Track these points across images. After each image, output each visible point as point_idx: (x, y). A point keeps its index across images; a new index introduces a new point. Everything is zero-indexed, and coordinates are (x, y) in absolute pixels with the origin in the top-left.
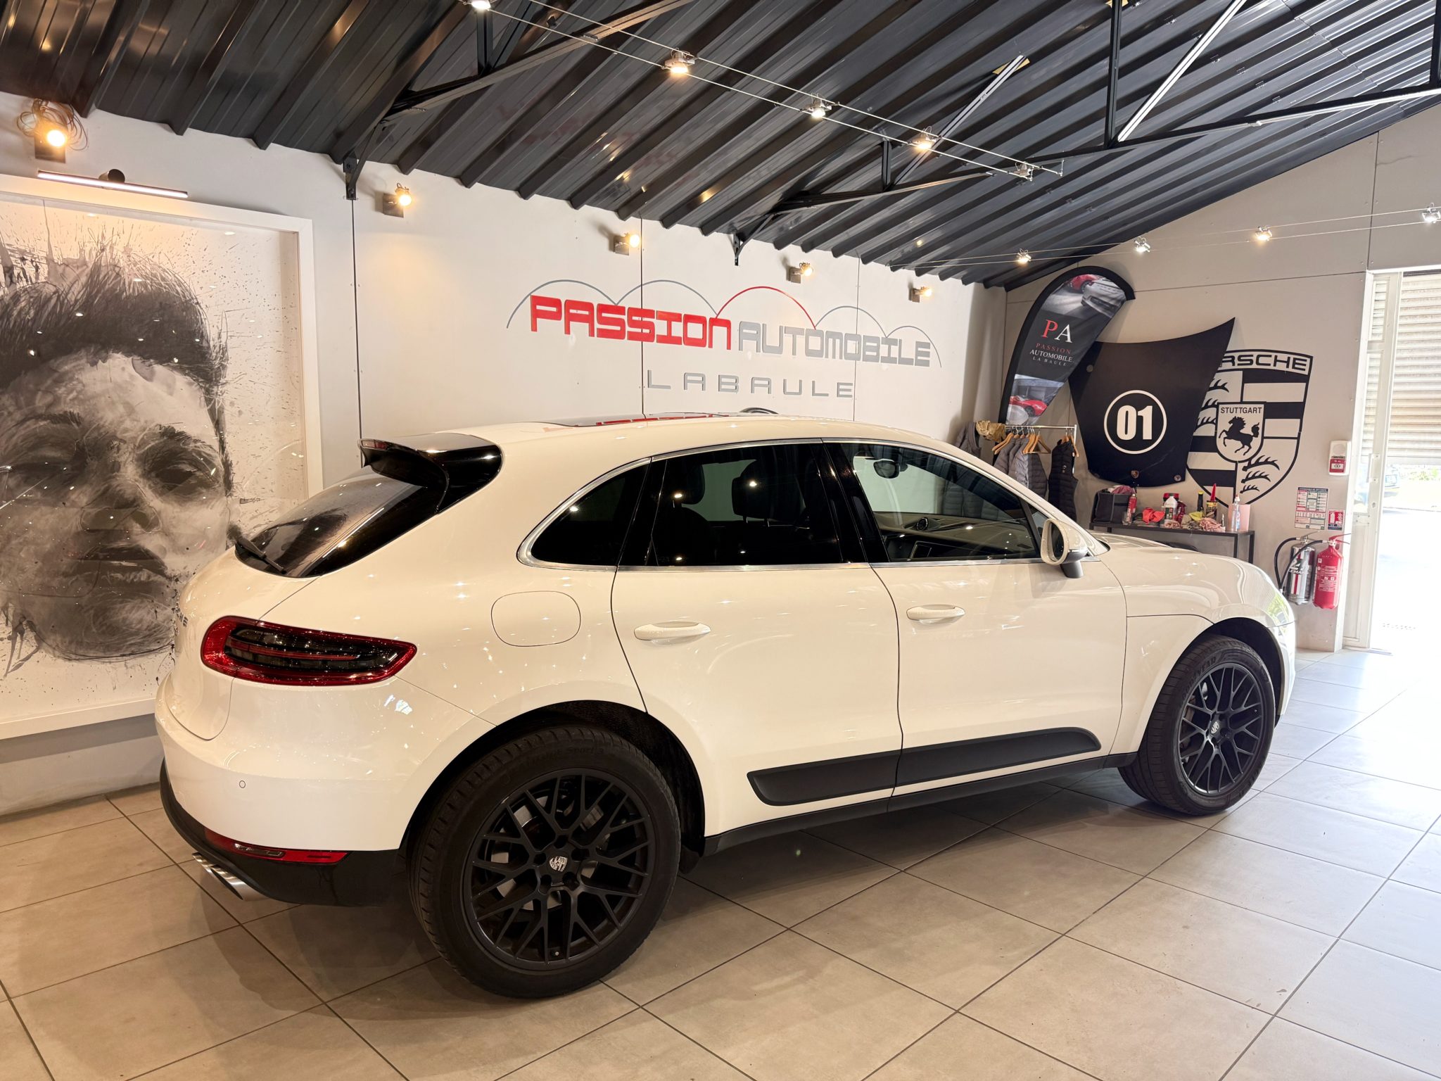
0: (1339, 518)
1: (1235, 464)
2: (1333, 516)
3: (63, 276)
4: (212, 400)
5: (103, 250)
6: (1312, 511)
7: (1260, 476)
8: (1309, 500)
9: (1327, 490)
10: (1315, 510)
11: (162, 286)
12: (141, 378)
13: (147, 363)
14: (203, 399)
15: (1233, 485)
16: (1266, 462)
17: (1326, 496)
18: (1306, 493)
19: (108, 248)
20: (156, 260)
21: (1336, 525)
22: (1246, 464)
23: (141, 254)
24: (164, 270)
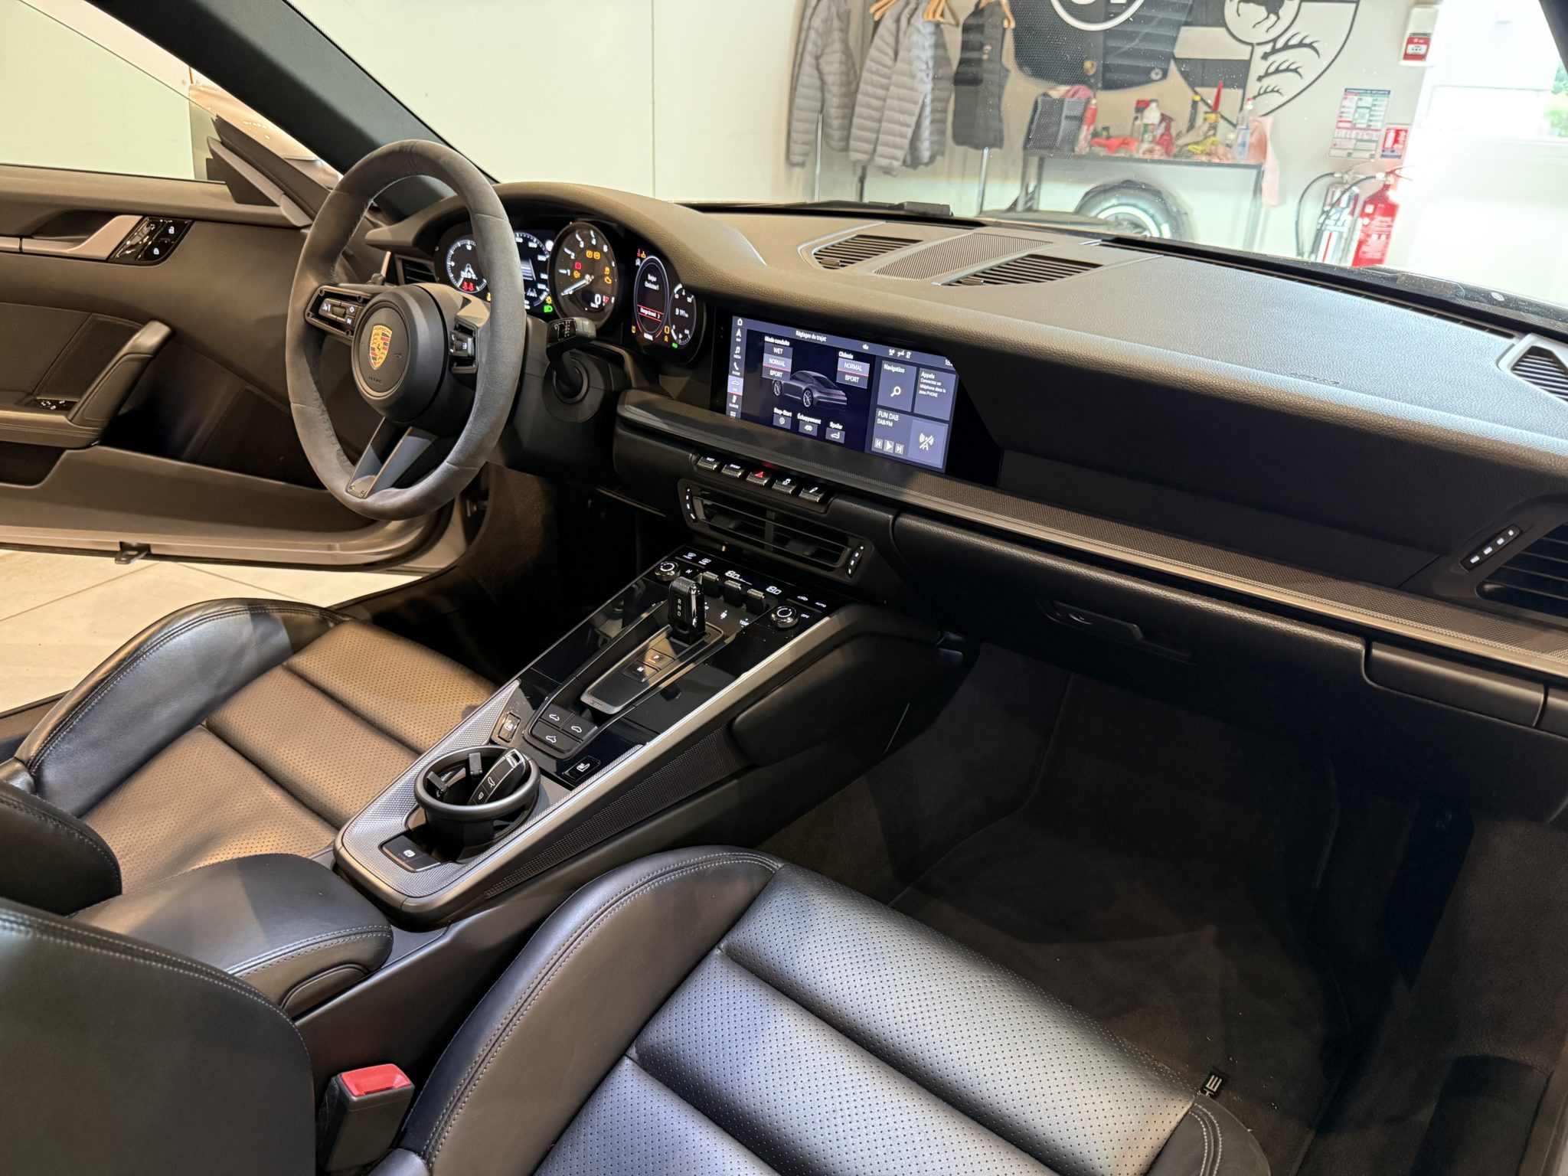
0: (1401, 139)
1: (1250, 48)
2: (1392, 135)
6: (1361, 129)
7: (1287, 70)
8: (1359, 110)
9: (1389, 92)
10: (1364, 126)
15: (1243, 85)
16: (1301, 45)
17: (1385, 103)
18: (1356, 98)
21: (1393, 151)
22: (1268, 48)
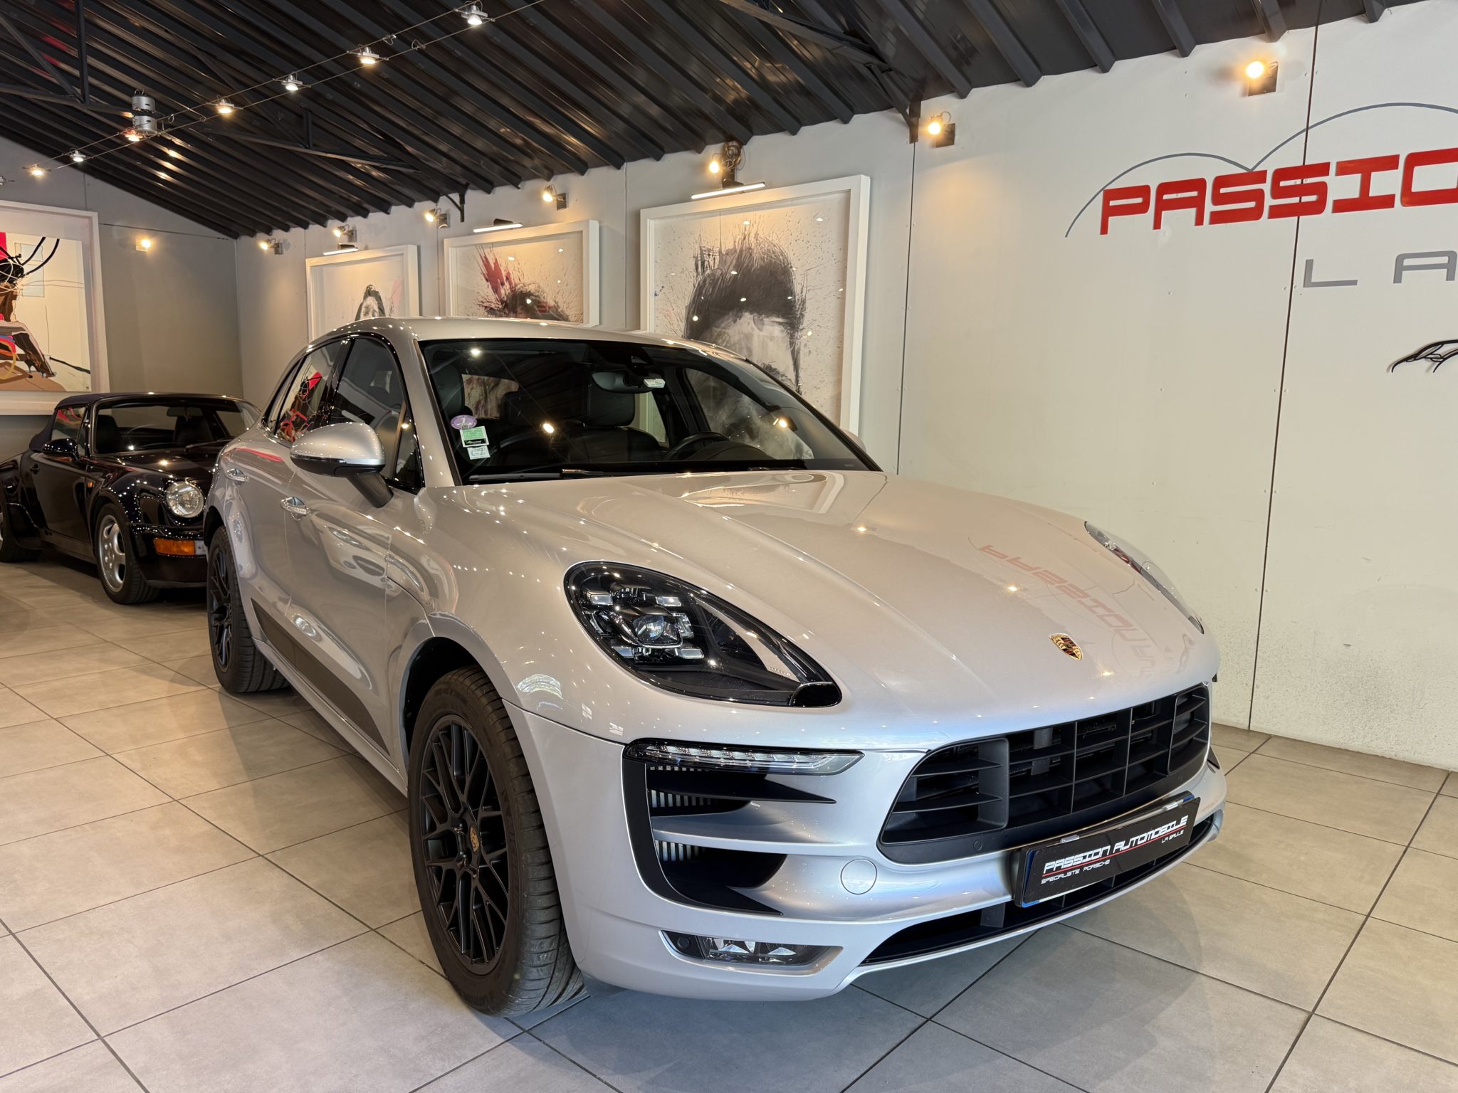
3: (725, 261)
4: (793, 343)
5: (744, 239)
11: (771, 257)
12: (757, 330)
13: (761, 318)
14: (789, 343)
19: (747, 237)
20: (770, 239)
23: (762, 236)
24: (774, 246)
